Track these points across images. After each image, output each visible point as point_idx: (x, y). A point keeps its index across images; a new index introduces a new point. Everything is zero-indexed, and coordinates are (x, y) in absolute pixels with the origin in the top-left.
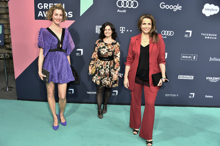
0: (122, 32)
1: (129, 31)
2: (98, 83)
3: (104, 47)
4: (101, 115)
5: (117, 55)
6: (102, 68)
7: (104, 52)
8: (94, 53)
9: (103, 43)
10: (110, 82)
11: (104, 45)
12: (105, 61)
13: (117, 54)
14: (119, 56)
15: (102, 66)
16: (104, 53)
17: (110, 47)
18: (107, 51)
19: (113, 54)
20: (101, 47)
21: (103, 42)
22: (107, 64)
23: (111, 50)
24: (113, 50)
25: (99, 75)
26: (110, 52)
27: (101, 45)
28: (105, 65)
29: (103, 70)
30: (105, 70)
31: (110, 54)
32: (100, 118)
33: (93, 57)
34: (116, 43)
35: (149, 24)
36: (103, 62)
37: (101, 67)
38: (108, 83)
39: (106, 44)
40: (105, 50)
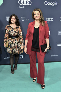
0: (23, 20)
1: (27, 19)
2: (11, 52)
3: (12, 31)
4: (13, 72)
5: (21, 34)
6: (13, 43)
8: (6, 34)
10: (18, 51)
11: (12, 29)
12: (13, 38)
13: (20, 33)
14: (22, 35)
15: (12, 42)
16: (12, 34)
17: (16, 30)
18: (14, 33)
19: (18, 34)
20: (10, 30)
21: (11, 27)
22: (15, 40)
23: (16, 32)
24: (18, 31)
25: (11, 47)
26: (16, 33)
27: (10, 29)
28: (14, 41)
30: (14, 44)
31: (16, 34)
33: (5, 37)
34: (19, 27)
35: (38, 14)
36: (13, 40)
37: (11, 43)
38: (17, 52)
39: (12, 28)
40: (13, 32)
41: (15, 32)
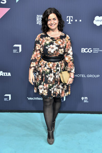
0: (69, 23)
1: (78, 21)
3: (51, 43)
5: (69, 52)
6: (51, 72)
7: (52, 49)
8: (35, 53)
9: (49, 38)
11: (51, 40)
12: (54, 62)
13: (68, 50)
14: (71, 53)
15: (50, 69)
16: (52, 51)
17: (59, 43)
18: (57, 48)
19: (65, 50)
20: (48, 42)
23: (61, 46)
24: (64, 45)
25: (47, 82)
26: (61, 48)
27: (47, 41)
28: (55, 68)
29: (52, 75)
30: (54, 74)
31: (61, 51)
32: (50, 144)
36: (51, 64)
37: (48, 71)
38: (58, 91)
39: (52, 38)
40: (54, 46)
41: (59, 46)
